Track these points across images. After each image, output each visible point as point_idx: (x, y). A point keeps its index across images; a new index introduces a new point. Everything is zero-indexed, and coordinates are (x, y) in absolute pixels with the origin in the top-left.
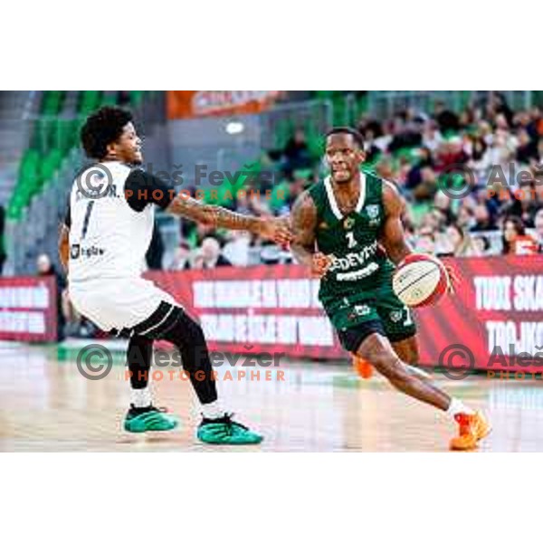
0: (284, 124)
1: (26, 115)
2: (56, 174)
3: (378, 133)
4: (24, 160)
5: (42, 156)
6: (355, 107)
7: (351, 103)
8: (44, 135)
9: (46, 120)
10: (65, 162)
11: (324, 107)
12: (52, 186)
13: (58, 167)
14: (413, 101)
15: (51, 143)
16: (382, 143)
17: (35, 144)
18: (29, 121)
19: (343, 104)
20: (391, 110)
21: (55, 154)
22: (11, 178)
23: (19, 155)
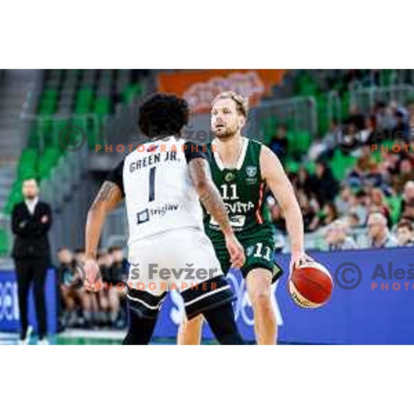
0: (270, 121)
1: (23, 115)
2: (53, 171)
3: (361, 126)
4: (22, 159)
5: (40, 154)
6: (338, 102)
7: (334, 98)
8: (40, 134)
9: (43, 119)
10: (61, 160)
11: (309, 104)
12: (49, 182)
13: (55, 164)
14: (392, 95)
15: (48, 140)
16: (364, 135)
17: (32, 143)
18: (26, 121)
19: (326, 100)
20: (372, 103)
21: (52, 152)
22: (9, 175)
23: (18, 152)
